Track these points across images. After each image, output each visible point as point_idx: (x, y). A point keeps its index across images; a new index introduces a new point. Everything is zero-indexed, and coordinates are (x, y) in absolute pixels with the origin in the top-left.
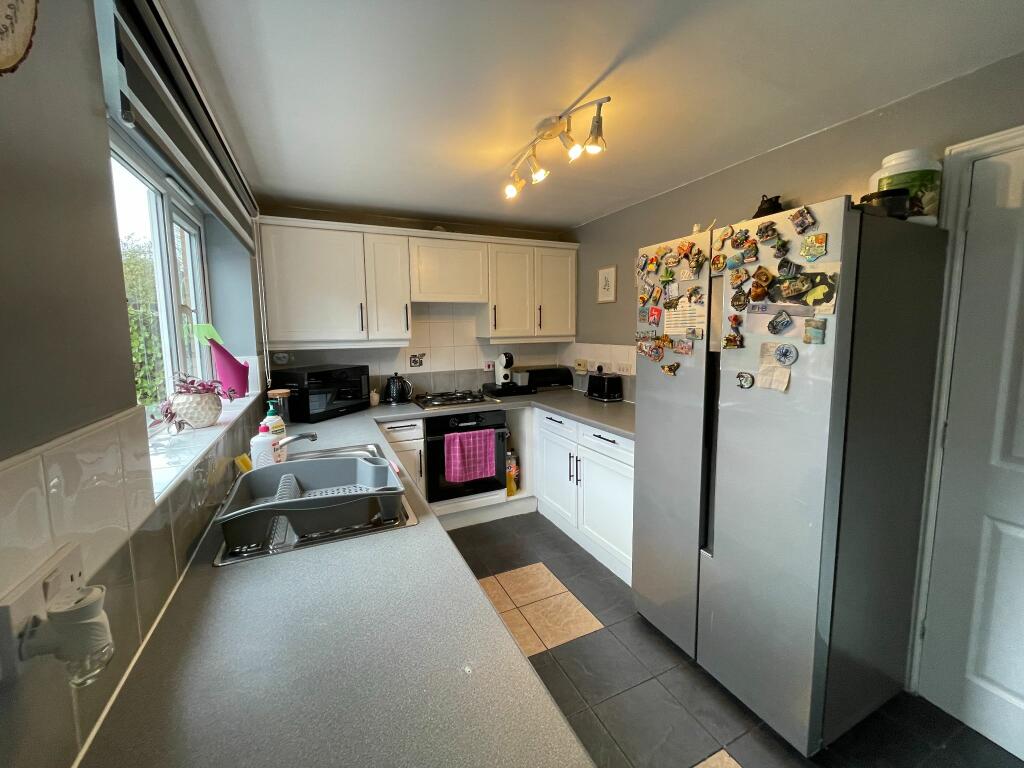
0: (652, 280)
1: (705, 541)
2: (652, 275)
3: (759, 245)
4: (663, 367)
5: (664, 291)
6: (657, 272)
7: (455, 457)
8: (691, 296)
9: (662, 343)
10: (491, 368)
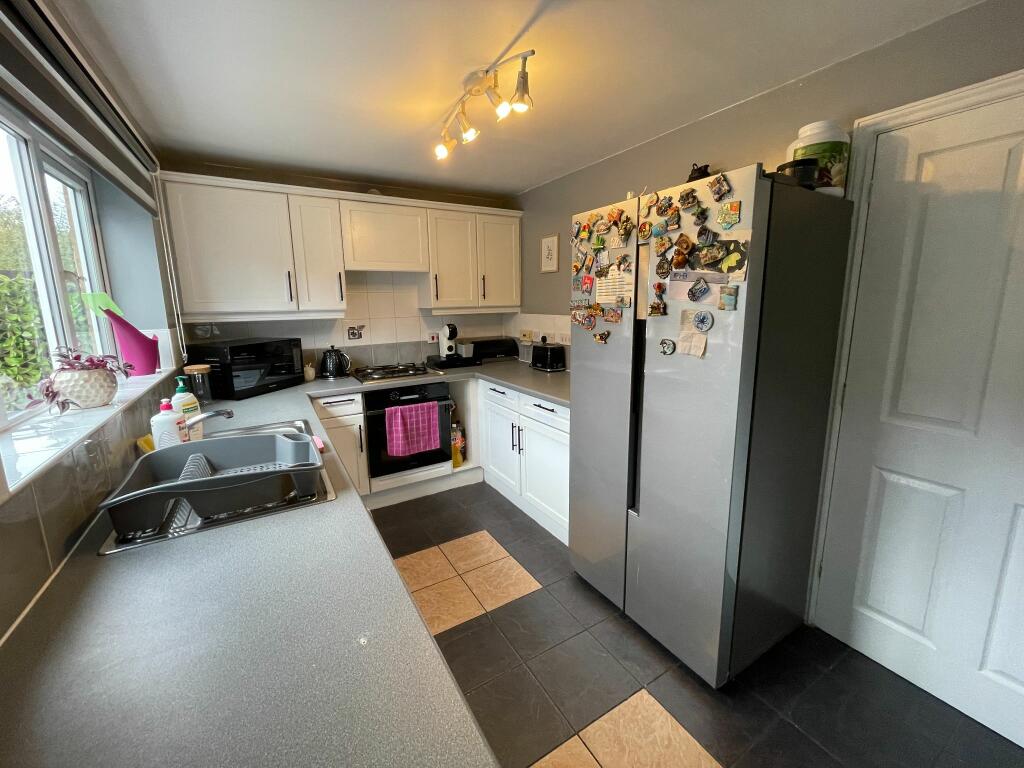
0: (586, 248)
1: (633, 502)
2: (584, 242)
3: (681, 213)
4: (595, 336)
5: (595, 259)
6: (589, 238)
7: (397, 431)
8: (620, 264)
9: (595, 311)
10: (435, 340)
